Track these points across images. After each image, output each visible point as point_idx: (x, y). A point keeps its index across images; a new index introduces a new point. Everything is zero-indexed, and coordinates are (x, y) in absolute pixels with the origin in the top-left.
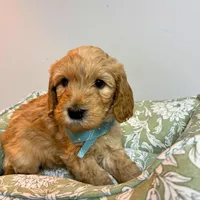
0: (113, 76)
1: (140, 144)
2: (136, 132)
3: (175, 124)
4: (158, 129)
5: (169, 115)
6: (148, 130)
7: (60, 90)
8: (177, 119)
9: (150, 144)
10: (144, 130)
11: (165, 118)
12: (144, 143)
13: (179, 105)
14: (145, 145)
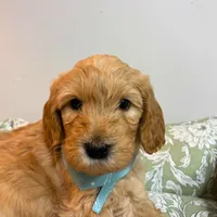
0: (140, 91)
1: (164, 184)
2: (156, 168)
3: (206, 152)
4: (186, 161)
5: (196, 140)
6: (173, 164)
7: (69, 115)
8: (208, 146)
9: (177, 183)
10: (167, 164)
11: (192, 145)
12: (169, 182)
13: (204, 128)
14: (170, 184)
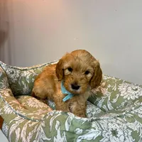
3: (126, 101)
4: (115, 101)
5: (125, 94)
6: (109, 99)
8: (129, 99)
11: (121, 95)
14: (105, 107)
